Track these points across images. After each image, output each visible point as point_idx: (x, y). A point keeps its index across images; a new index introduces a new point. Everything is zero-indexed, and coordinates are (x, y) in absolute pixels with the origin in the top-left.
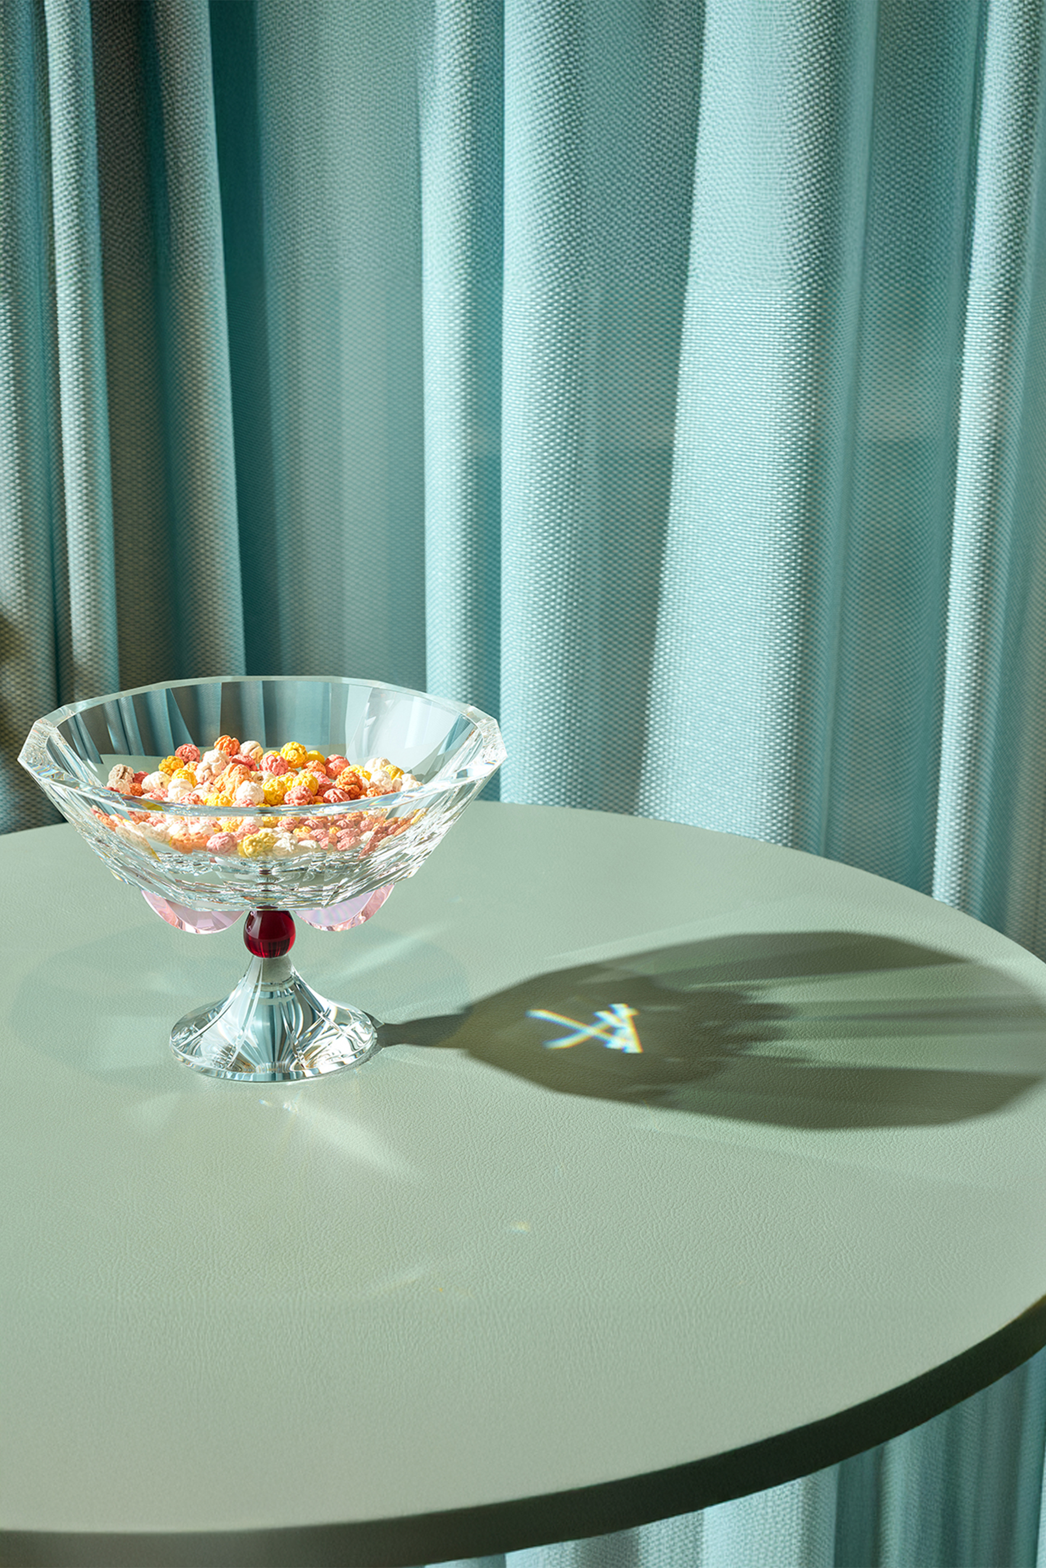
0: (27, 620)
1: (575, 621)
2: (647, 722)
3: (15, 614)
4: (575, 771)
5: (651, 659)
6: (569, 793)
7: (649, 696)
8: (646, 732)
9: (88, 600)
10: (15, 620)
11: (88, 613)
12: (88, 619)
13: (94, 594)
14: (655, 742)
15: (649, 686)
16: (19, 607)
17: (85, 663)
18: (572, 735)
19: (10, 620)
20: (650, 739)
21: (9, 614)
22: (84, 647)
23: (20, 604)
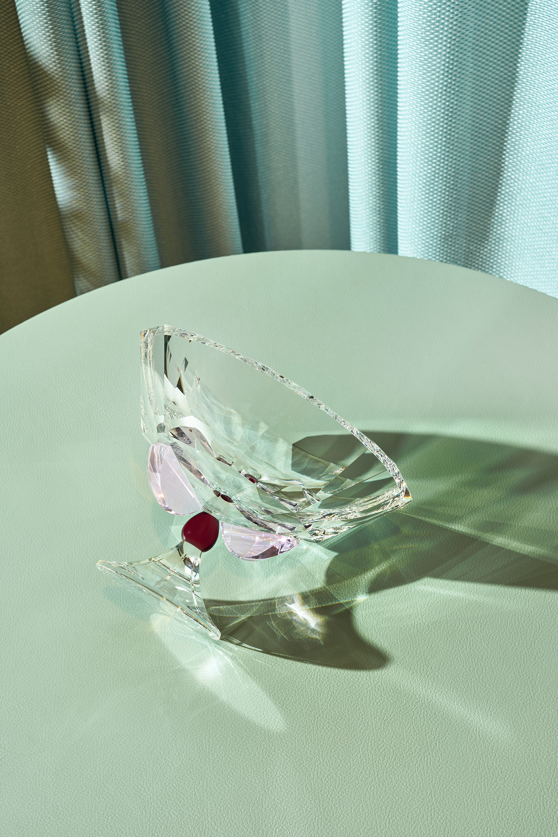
0: (60, 72)
1: (452, 103)
2: (503, 163)
3: (51, 68)
4: (450, 199)
5: (508, 122)
6: (445, 213)
7: (505, 146)
8: (502, 169)
9: (102, 55)
10: (53, 72)
11: (103, 63)
12: (103, 67)
13: (106, 50)
14: (509, 176)
15: (506, 139)
16: (54, 64)
17: (105, 96)
18: (449, 177)
19: (49, 72)
20: (505, 173)
21: (48, 68)
22: (103, 86)
23: (54, 62)
